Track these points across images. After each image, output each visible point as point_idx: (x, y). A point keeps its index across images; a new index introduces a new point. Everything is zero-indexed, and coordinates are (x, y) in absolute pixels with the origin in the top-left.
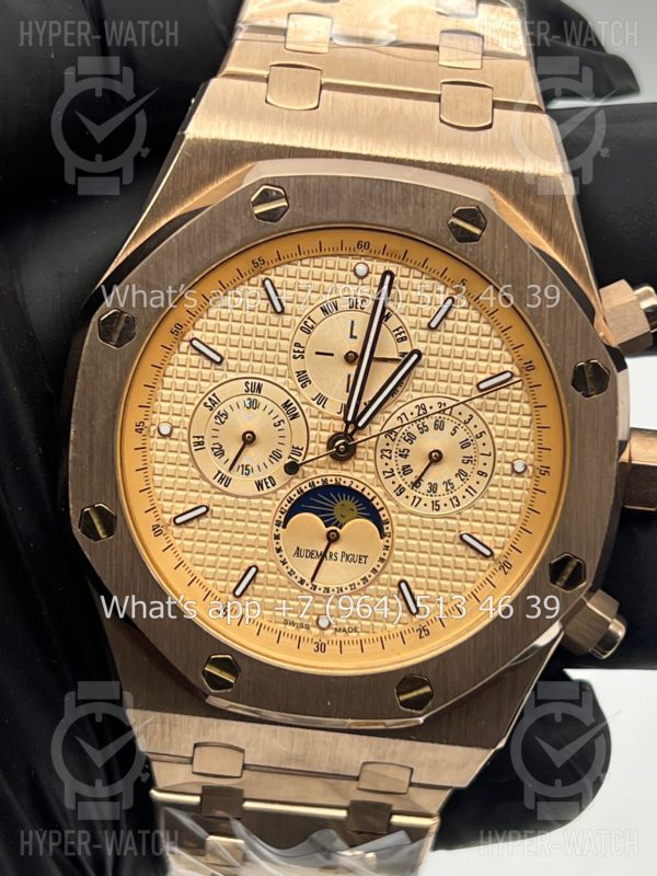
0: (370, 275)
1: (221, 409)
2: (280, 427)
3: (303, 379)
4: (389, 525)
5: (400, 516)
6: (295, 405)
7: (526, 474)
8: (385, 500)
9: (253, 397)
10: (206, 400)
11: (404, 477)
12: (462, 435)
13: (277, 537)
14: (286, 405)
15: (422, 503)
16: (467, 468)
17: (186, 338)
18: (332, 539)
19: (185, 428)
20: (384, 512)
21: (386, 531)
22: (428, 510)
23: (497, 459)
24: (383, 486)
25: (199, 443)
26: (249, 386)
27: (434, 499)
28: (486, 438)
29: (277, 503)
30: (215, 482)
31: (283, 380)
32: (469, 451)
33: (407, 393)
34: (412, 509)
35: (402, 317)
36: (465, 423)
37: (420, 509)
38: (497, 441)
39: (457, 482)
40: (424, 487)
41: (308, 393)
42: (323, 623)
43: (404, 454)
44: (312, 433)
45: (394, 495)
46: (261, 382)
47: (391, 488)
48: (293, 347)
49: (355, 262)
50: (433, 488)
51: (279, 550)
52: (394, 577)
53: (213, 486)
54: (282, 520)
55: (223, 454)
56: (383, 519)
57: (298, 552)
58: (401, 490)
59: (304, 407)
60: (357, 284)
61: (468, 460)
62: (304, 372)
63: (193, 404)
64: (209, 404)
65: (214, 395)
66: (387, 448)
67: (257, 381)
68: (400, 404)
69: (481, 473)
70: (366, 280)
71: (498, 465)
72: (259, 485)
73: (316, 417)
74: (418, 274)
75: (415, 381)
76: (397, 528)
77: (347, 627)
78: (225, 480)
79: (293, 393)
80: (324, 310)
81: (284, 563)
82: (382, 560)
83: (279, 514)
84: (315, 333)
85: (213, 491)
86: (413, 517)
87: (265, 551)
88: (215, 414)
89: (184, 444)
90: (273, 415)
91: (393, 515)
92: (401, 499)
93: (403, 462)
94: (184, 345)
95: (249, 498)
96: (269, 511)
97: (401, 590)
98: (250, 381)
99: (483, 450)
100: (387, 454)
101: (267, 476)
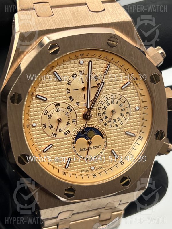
0: (84, 63)
1: (49, 114)
2: (67, 115)
3: (71, 99)
4: (105, 135)
5: (107, 131)
6: (70, 107)
7: (139, 110)
8: (102, 128)
9: (57, 108)
10: (44, 112)
11: (106, 120)
12: (119, 103)
13: (74, 147)
14: (68, 108)
15: (112, 126)
16: (123, 112)
17: (34, 95)
18: (89, 143)
19: (40, 123)
20: (103, 131)
21: (104, 137)
22: (115, 128)
23: (131, 108)
24: (101, 124)
25: (45, 126)
26: (56, 105)
27: (116, 124)
28: (126, 102)
29: (72, 137)
30: (52, 136)
31: (65, 101)
32: (122, 108)
33: (102, 95)
34: (110, 128)
35: (96, 73)
36: (120, 99)
37: (113, 128)
38: (129, 102)
39: (121, 117)
40: (112, 121)
41: (74, 102)
42: (93, 168)
43: (104, 113)
44: (77, 114)
45: (104, 126)
46: (59, 103)
47: (103, 124)
48: (66, 90)
49: (79, 60)
50: (115, 121)
51: (75, 151)
52: (109, 149)
53: (52, 138)
54: (74, 142)
55: (52, 127)
56: (103, 133)
57: (81, 150)
58: (106, 124)
59: (73, 107)
60: (81, 67)
61: (122, 110)
62: (71, 96)
63: (41, 115)
64: (45, 113)
65: (46, 110)
66: (99, 113)
67: (58, 103)
68: (100, 99)
69: (127, 113)
70: (83, 65)
71: (131, 109)
72: (65, 134)
73: (77, 109)
74: (98, 59)
75: (103, 91)
76: (107, 135)
77: (99, 167)
78: (55, 135)
79: (69, 104)
80: (73, 77)
81: (77, 154)
82: (105, 145)
83: (73, 140)
84: (71, 84)
85: (52, 139)
86: (111, 131)
87: (71, 152)
88: (48, 116)
89: (41, 127)
90: (65, 112)
91: (105, 132)
92: (106, 126)
93: (104, 116)
94: (34, 98)
95: (63, 138)
96: (70, 140)
97: (112, 153)
98: (56, 103)
99: (126, 106)
100: (100, 114)
101: (67, 130)
